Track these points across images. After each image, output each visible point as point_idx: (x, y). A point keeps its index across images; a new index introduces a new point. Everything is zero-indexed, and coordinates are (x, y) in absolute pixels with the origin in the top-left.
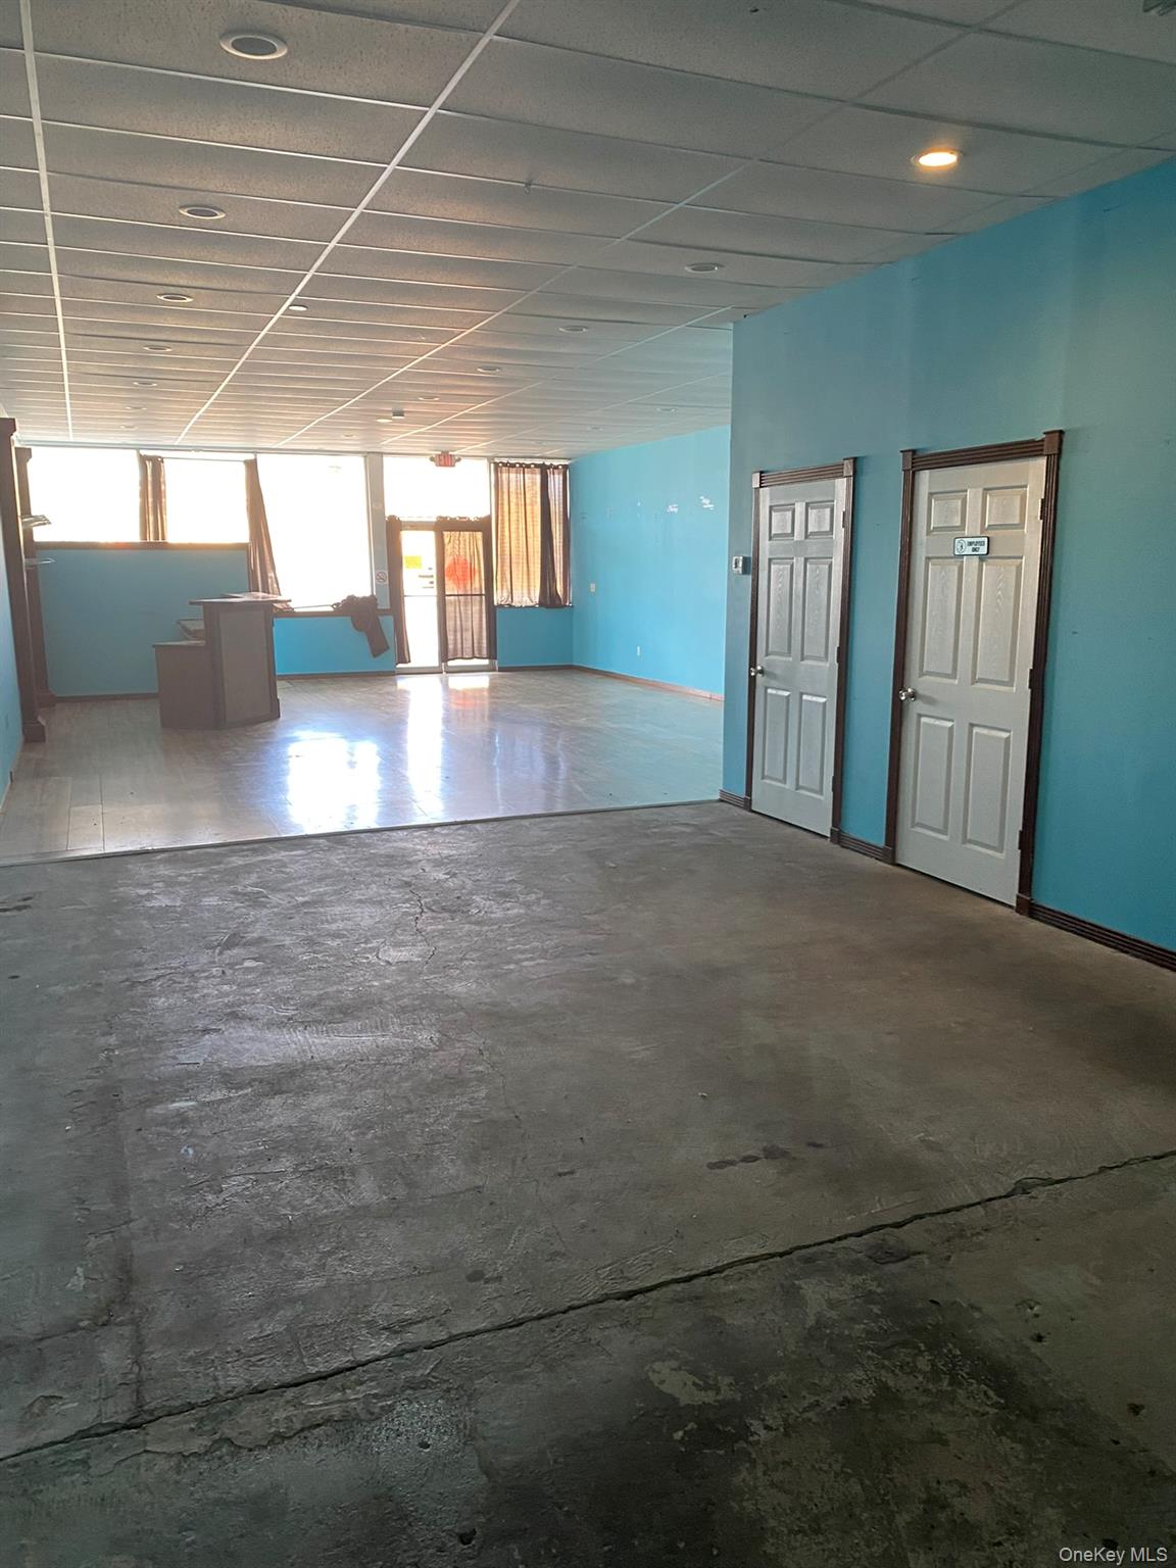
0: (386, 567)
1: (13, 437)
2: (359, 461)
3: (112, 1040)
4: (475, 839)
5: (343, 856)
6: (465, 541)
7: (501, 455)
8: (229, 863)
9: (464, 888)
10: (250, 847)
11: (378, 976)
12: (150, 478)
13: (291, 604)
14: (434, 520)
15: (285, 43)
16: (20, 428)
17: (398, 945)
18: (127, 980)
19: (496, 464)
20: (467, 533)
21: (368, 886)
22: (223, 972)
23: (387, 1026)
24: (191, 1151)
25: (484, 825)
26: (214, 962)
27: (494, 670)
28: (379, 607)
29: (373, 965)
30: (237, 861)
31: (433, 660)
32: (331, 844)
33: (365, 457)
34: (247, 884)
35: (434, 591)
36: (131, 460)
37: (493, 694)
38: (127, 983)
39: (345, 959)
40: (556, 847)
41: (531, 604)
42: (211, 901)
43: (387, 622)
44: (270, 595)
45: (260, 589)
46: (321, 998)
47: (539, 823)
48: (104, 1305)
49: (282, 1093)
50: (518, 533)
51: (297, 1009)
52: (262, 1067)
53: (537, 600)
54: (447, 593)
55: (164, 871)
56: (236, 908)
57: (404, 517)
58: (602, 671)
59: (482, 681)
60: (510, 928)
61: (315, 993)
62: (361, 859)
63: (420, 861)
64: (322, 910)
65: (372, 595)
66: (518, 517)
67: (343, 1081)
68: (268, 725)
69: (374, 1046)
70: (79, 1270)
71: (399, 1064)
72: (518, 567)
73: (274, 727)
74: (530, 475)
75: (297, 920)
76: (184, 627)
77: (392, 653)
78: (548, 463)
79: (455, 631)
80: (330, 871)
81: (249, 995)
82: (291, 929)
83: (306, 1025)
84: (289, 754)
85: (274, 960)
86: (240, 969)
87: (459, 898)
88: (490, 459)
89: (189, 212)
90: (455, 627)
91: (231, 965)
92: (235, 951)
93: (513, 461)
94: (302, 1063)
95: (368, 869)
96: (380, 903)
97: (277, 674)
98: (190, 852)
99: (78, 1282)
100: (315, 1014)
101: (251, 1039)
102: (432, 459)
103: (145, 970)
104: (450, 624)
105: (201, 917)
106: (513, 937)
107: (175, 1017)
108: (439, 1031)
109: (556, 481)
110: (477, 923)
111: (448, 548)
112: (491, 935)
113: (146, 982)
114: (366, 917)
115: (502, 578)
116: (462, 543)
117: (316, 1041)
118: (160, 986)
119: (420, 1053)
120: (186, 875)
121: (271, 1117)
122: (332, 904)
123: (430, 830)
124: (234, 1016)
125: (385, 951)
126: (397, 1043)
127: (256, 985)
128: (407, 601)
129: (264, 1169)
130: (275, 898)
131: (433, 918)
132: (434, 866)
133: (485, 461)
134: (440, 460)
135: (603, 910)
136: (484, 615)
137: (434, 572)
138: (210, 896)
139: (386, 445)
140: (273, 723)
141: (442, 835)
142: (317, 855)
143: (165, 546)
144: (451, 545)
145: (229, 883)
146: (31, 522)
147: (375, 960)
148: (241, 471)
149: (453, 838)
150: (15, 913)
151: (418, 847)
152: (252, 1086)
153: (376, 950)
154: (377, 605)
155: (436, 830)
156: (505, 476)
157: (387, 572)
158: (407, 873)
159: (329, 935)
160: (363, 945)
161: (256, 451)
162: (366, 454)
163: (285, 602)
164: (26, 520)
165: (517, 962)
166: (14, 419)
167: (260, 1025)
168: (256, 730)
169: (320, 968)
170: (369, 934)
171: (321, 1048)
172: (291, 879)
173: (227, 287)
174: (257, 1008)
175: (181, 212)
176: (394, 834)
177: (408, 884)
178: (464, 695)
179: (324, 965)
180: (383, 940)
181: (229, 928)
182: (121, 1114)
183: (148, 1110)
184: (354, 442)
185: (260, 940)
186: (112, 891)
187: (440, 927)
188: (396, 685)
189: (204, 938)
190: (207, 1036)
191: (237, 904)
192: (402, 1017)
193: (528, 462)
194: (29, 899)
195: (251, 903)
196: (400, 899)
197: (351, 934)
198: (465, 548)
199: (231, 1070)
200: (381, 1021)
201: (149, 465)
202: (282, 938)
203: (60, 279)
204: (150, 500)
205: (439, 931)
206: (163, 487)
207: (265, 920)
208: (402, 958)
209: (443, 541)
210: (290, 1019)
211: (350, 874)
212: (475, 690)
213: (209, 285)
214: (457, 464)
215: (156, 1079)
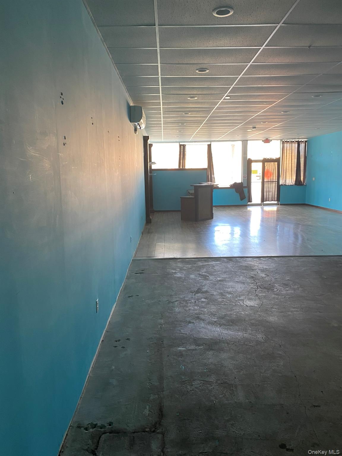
0: (247, 173)
1: (148, 141)
2: (240, 143)
3: (162, 321)
4: (274, 263)
5: (232, 265)
6: (272, 165)
7: (285, 139)
8: (197, 264)
9: (272, 281)
10: (204, 259)
11: (243, 310)
12: (182, 151)
13: (218, 185)
14: (262, 159)
15: (233, 9)
16: (150, 138)
17: (250, 299)
18: (168, 300)
19: (283, 142)
20: (272, 163)
21: (239, 276)
22: (195, 302)
23: (247, 330)
24: (183, 368)
25: (277, 258)
26: (193, 298)
27: (279, 205)
28: (244, 186)
29: (242, 306)
30: (200, 264)
31: (259, 201)
32: (228, 261)
33: (242, 142)
34: (203, 272)
35: (261, 181)
36: (177, 145)
37: (278, 213)
38: (168, 302)
39: (233, 303)
40: (303, 268)
41: (292, 184)
42: (192, 276)
43: (246, 190)
44: (212, 183)
45: (210, 181)
46: (226, 315)
47: (297, 259)
48: (154, 424)
49: (212, 350)
50: (289, 162)
51: (218, 319)
52: (206, 338)
53: (294, 183)
54: (265, 181)
55: (180, 265)
56: (200, 280)
57: (253, 159)
58: (315, 206)
59: (275, 208)
60: (289, 298)
61: (223, 314)
62: (237, 267)
63: (256, 269)
64: (225, 283)
65: (242, 182)
66: (289, 157)
67: (233, 349)
68: (210, 221)
69: (243, 337)
70: (147, 407)
71: (252, 346)
72: (288, 173)
73: (211, 221)
74: (294, 144)
75: (217, 286)
76: (189, 192)
77: (247, 199)
78: (300, 140)
79: (267, 192)
80: (227, 270)
81: (203, 311)
82: (216, 289)
83: (221, 325)
84: (215, 230)
85: (211, 300)
86: (201, 301)
87: (270, 284)
88: (281, 140)
89: (198, 71)
90: (267, 191)
91: (198, 299)
92: (199, 295)
93: (288, 140)
94: (219, 340)
95: (239, 270)
96: (244, 283)
97: (213, 205)
98: (187, 260)
99: (147, 412)
100: (223, 321)
101: (203, 327)
102: (263, 141)
103: (172, 298)
104: (265, 190)
105: (189, 282)
106: (290, 301)
107: (181, 316)
108: (264, 335)
109: (302, 146)
110: (277, 294)
111: (266, 168)
112: (282, 300)
113: (173, 302)
114: (239, 288)
115: (283, 176)
116: (271, 166)
117: (224, 332)
118: (177, 304)
119: (258, 343)
120: (186, 267)
121: (209, 359)
122: (228, 281)
123: (259, 258)
124: (198, 318)
125: (246, 301)
126: (250, 337)
127: (205, 308)
128: (252, 183)
129: (206, 380)
130: (211, 278)
131: (261, 291)
132: (261, 272)
133: (279, 141)
134: (265, 141)
135: (323, 295)
136: (276, 188)
137: (261, 175)
138: (192, 275)
139: (249, 138)
140: (211, 220)
141: (263, 261)
142: (224, 264)
143: (185, 169)
144: (267, 166)
145: (198, 271)
146: (151, 164)
147: (242, 304)
148: (206, 148)
149: (267, 262)
150: (139, 275)
151: (255, 264)
152: (203, 346)
153: (243, 300)
154: (243, 185)
155: (261, 258)
156: (286, 145)
157: (246, 175)
158: (252, 273)
159: (227, 293)
160: (238, 298)
161: (211, 141)
162: (243, 141)
163: (217, 185)
164: (150, 163)
165: (292, 312)
166: (149, 136)
167: (206, 323)
168: (206, 222)
169: (225, 304)
170: (240, 294)
171: (225, 335)
172: (216, 271)
173: (208, 93)
174: (205, 316)
175: (196, 71)
176: (247, 259)
177: (253, 277)
178: (268, 212)
179: (226, 304)
180: (245, 297)
181: (197, 286)
182: (163, 349)
183: (171, 349)
184: (240, 137)
185: (206, 292)
186: (165, 270)
187: (264, 294)
188: (247, 209)
189: (190, 289)
190: (190, 324)
191: (200, 278)
192: (252, 327)
193: (293, 140)
194: (144, 270)
195: (204, 279)
196: (250, 282)
197: (235, 293)
198: (271, 167)
199: (197, 338)
200: (245, 328)
201: (182, 147)
202: (213, 292)
203: (162, 96)
204: (182, 156)
205: (263, 296)
206: (185, 153)
207: (208, 285)
208: (251, 305)
209: (265, 165)
210: (215, 322)
211: (234, 272)
212: (272, 211)
213: (202, 93)
214: (271, 142)
215: (174, 338)
